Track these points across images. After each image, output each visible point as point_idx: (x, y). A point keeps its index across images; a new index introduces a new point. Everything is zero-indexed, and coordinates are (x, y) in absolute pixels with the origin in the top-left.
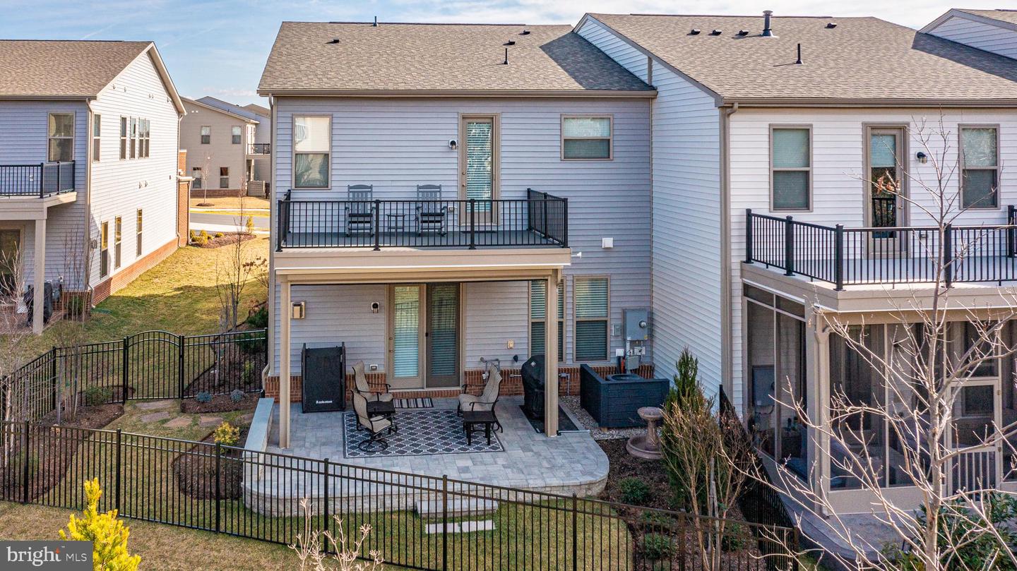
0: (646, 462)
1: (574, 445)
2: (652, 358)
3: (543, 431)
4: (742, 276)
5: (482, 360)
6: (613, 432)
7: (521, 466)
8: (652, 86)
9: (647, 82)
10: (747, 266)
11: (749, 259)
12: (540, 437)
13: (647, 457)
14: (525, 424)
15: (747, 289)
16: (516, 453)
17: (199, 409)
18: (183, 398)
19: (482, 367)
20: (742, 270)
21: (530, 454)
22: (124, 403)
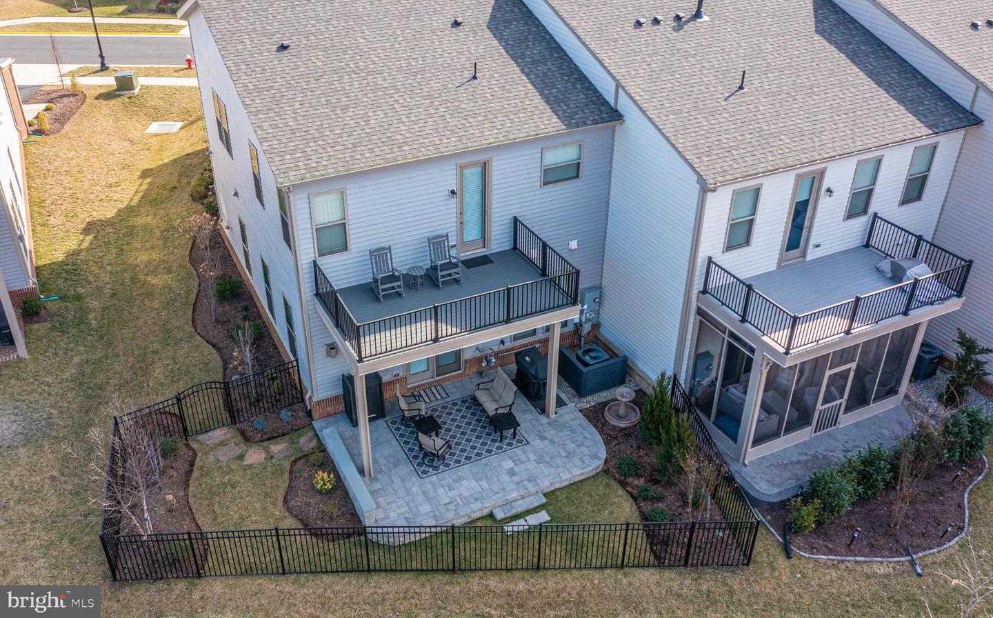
0: (621, 430)
1: (571, 423)
2: (598, 317)
3: (543, 411)
4: (697, 301)
5: (477, 348)
6: (589, 398)
7: (548, 459)
8: (617, 111)
9: (613, 105)
10: (701, 295)
11: (704, 292)
12: (543, 419)
13: (623, 426)
14: (527, 405)
15: (700, 312)
16: (536, 443)
17: (261, 437)
18: (235, 424)
19: (478, 354)
20: (698, 297)
21: (546, 442)
22: (186, 439)
